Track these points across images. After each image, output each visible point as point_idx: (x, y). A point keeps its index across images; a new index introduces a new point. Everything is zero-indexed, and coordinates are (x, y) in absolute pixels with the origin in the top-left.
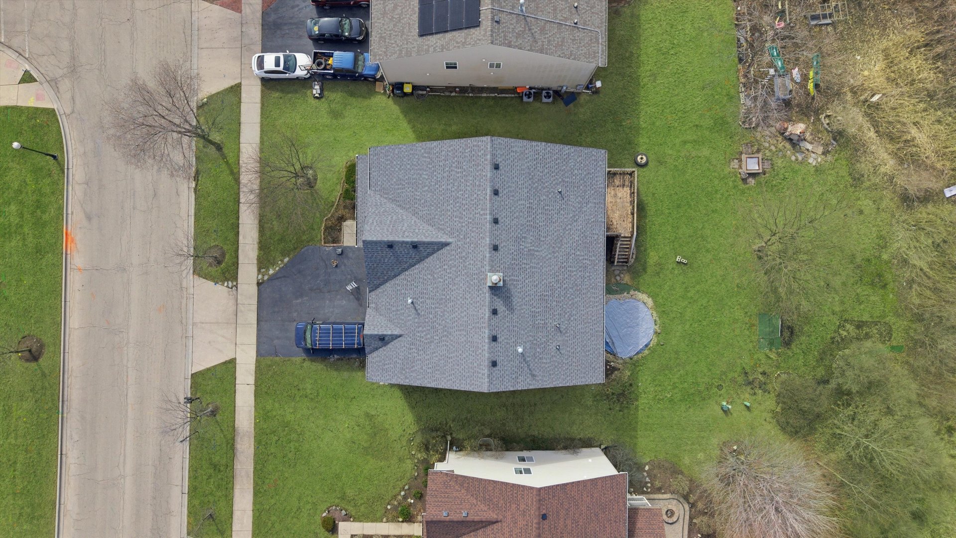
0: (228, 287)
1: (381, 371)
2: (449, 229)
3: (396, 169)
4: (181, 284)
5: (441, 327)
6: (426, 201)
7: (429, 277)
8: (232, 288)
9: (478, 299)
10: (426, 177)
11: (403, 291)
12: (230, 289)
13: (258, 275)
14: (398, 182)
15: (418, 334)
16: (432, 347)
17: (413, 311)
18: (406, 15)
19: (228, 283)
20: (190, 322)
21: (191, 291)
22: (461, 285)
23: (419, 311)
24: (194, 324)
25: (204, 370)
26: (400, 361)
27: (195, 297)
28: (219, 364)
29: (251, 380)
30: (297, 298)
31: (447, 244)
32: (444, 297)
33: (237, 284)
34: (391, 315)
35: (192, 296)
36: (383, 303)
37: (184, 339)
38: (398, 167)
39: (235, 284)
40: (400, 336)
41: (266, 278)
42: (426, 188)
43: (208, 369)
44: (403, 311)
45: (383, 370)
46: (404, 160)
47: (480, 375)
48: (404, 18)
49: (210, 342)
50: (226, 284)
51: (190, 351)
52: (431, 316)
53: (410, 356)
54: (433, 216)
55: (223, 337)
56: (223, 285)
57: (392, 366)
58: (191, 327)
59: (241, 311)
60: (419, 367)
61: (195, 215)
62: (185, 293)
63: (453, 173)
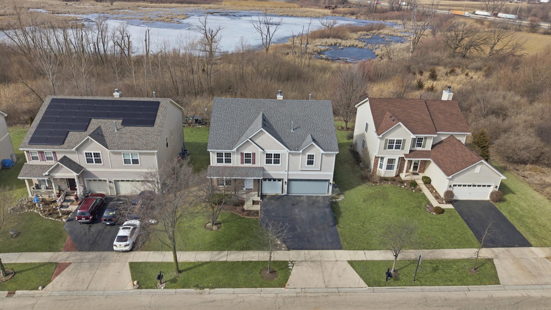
0: (293, 267)
1: (332, 145)
2: (256, 114)
3: (222, 136)
4: (294, 297)
5: (304, 118)
6: (241, 123)
7: (279, 122)
8: (294, 264)
9: (289, 103)
10: (228, 123)
11: (288, 134)
12: (295, 265)
13: (281, 250)
14: (229, 135)
15: (309, 127)
16: (314, 121)
17: (298, 129)
18: (138, 133)
19: (290, 266)
20: (325, 290)
21: (299, 290)
22: (283, 109)
23: (297, 127)
24: (326, 287)
25: (363, 279)
26: (325, 136)
27: (303, 287)
28: (355, 270)
29: (361, 252)
30: (297, 230)
31: (263, 115)
32: (289, 116)
33: (290, 261)
34: (301, 140)
35: (303, 289)
36: (295, 143)
37: (341, 294)
38: (221, 135)
39: (290, 262)
40: (311, 136)
41: (284, 245)
42: (234, 123)
43: (361, 276)
44: (298, 134)
45: (330, 144)
46: (218, 132)
47: (324, 103)
48: (140, 134)
49: (339, 277)
50: (291, 268)
51: (350, 289)
52: (299, 122)
53: (321, 131)
54: (249, 120)
55: (333, 268)
56: (291, 269)
57: (328, 139)
58: (329, 290)
59: (310, 258)
60: (325, 127)
61: (234, 287)
62: (301, 294)
63: (228, 111)
